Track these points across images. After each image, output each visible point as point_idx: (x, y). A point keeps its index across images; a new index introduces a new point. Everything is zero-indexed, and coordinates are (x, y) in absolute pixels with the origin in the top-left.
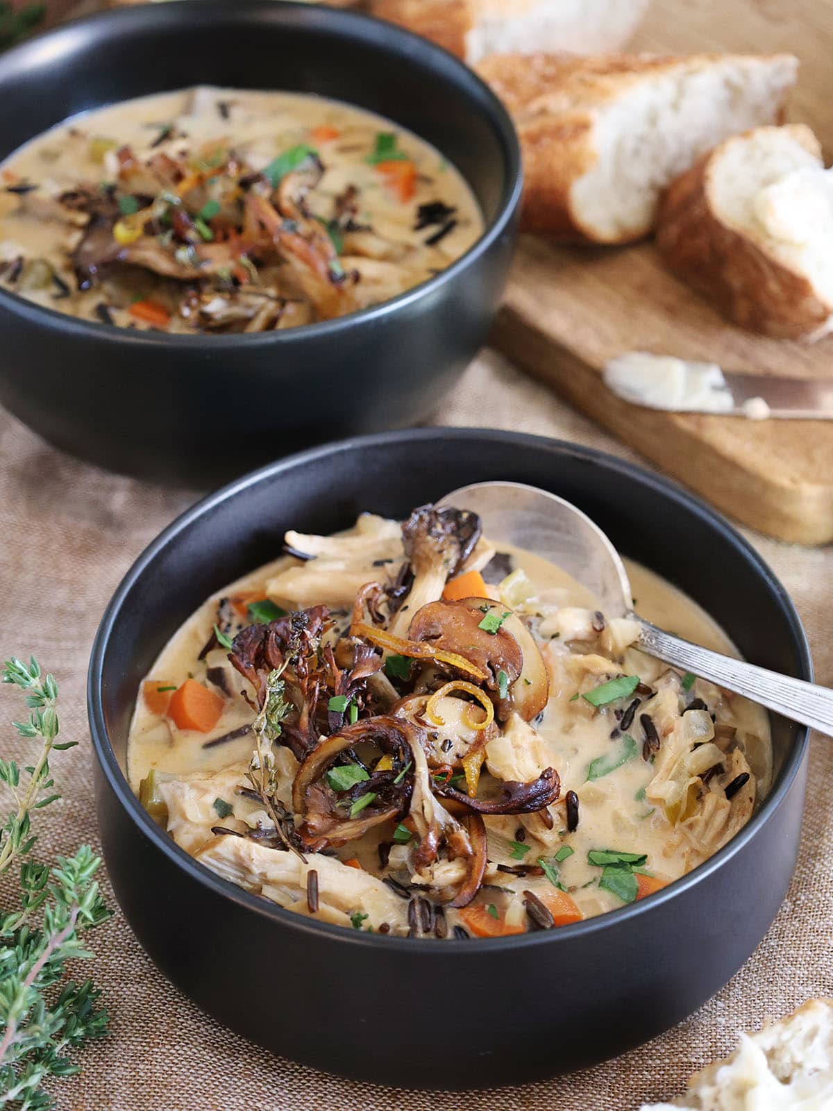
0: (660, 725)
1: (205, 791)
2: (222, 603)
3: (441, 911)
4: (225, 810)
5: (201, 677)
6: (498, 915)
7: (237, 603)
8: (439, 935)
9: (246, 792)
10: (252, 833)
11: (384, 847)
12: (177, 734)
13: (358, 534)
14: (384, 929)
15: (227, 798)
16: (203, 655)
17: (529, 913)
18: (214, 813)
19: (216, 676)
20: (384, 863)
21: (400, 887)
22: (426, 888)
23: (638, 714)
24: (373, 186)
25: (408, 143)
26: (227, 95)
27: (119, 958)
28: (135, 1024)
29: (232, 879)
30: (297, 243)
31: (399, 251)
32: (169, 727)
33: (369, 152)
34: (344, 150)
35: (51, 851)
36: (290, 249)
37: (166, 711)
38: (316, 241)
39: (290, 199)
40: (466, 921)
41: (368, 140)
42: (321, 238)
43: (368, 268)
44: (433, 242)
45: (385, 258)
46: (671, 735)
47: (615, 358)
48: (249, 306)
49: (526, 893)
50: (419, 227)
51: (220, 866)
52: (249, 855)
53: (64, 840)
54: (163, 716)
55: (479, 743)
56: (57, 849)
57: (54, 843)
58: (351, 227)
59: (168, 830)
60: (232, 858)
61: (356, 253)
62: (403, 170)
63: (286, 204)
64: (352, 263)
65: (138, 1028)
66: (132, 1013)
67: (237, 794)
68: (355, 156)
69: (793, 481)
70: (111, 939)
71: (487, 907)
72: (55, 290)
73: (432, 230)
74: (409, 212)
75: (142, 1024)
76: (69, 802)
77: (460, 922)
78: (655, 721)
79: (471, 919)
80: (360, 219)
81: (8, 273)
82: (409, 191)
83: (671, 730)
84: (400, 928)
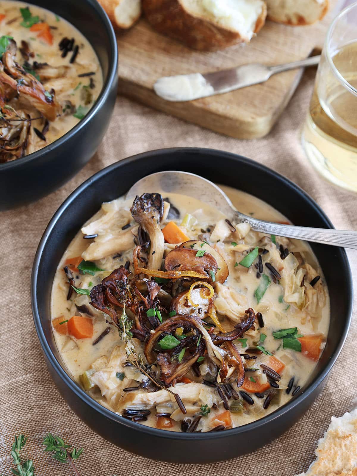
0: (277, 267)
1: (110, 372)
2: (65, 270)
3: (232, 388)
4: (122, 376)
5: (74, 309)
6: (256, 381)
7: (73, 267)
8: (235, 399)
10: (140, 386)
11: (196, 367)
12: (79, 342)
13: (105, 213)
14: (214, 407)
15: (120, 370)
16: (69, 297)
17: (268, 376)
18: (118, 380)
19: (84, 309)
20: (199, 375)
21: (210, 382)
23: (264, 264)
24: (33, 39)
25: (36, 11)
27: (88, 439)
28: (111, 469)
29: (141, 409)
30: (27, 89)
31: (62, 71)
32: (74, 341)
33: (21, 20)
34: (10, 23)
35: (36, 401)
36: (25, 93)
37: (67, 332)
38: (34, 85)
39: (13, 67)
40: (244, 388)
42: (36, 83)
43: (57, 85)
44: (73, 61)
45: (60, 76)
46: (283, 270)
47: (156, 82)
48: (16, 126)
49: (261, 366)
50: (64, 56)
51: (135, 406)
52: (148, 399)
53: (39, 393)
54: (67, 334)
55: (211, 303)
56: (38, 399)
57: (35, 397)
58: (37, 67)
59: (103, 396)
60: (141, 403)
61: (45, 80)
62: (44, 28)
63: (13, 71)
64: (49, 86)
65: (113, 471)
66: (107, 465)
67: (123, 367)
68: (17, 24)
69: (253, 118)
70: (80, 431)
71: (249, 379)
73: (70, 54)
74: (55, 47)
75: (114, 469)
76: (31, 374)
77: (241, 389)
78: (273, 265)
79: (246, 387)
80: (39, 61)
82: (50, 38)
83: (283, 268)
84: (220, 403)
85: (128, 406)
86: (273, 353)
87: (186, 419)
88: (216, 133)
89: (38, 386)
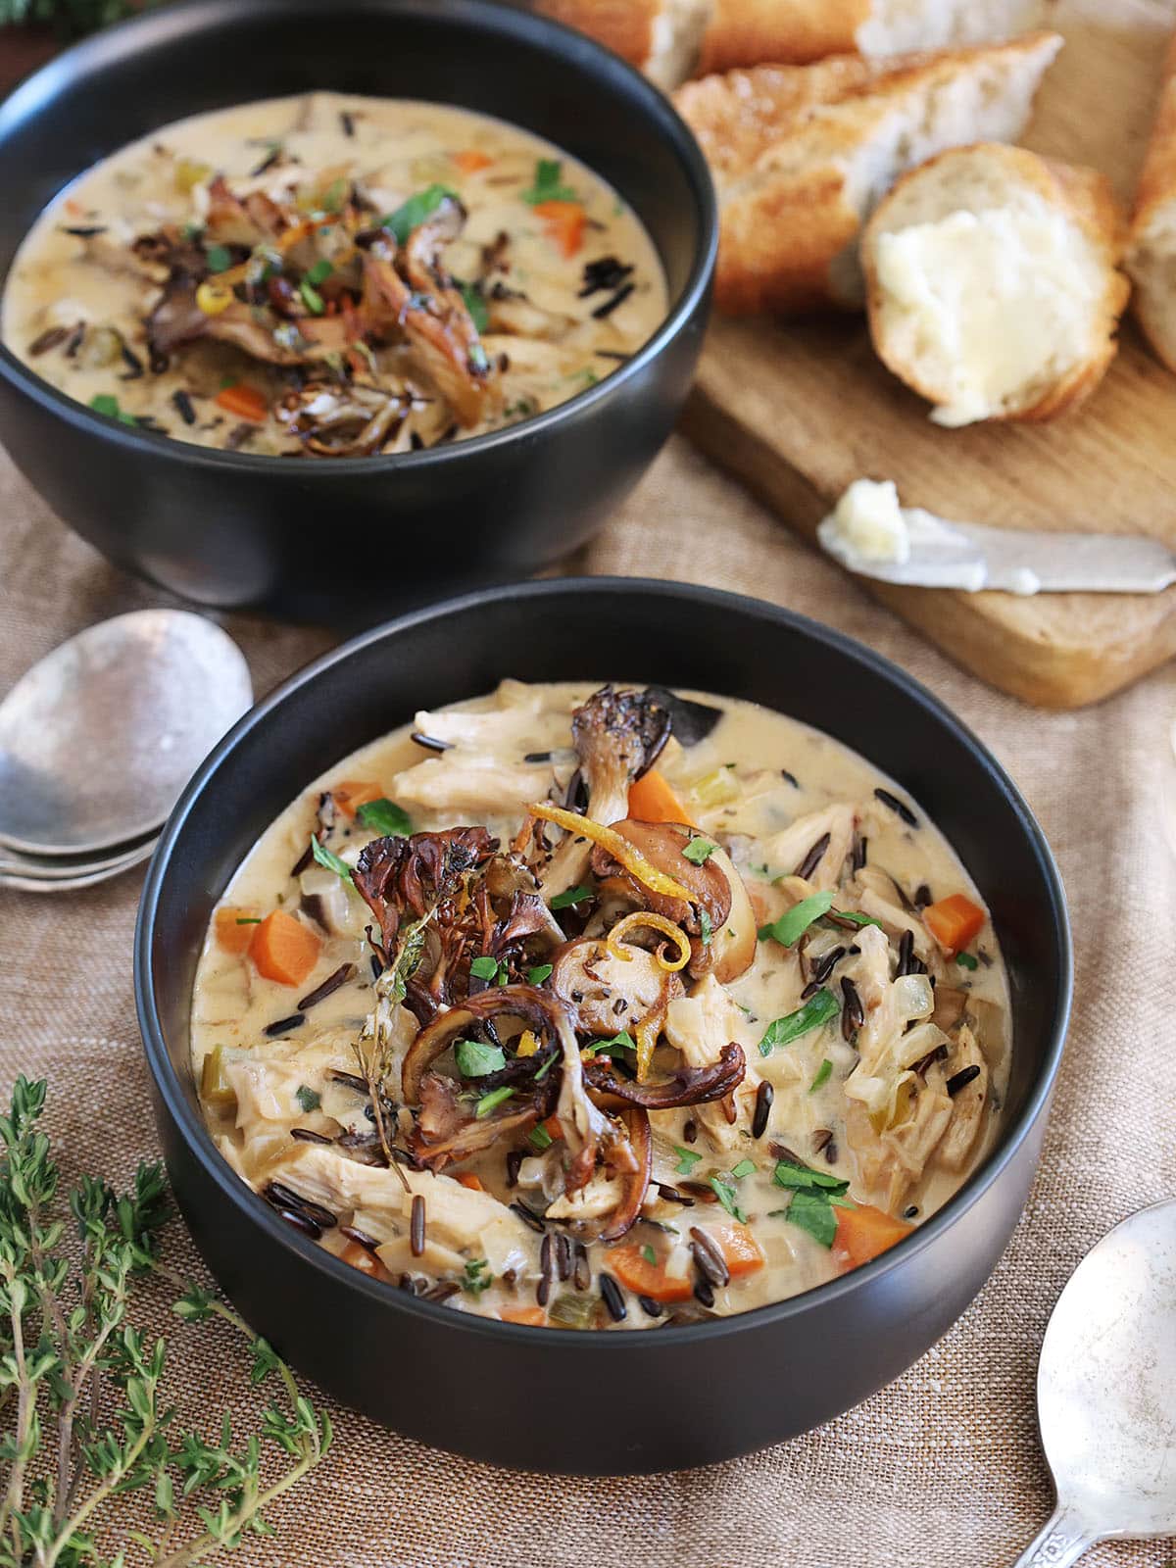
0: (864, 993)
1: (284, 1076)
2: (323, 800)
3: (582, 1252)
4: (311, 1101)
5: (293, 902)
6: (657, 1260)
7: (343, 799)
8: (579, 1286)
9: (340, 1077)
10: (343, 1139)
11: (514, 1159)
12: (259, 985)
13: (500, 707)
14: (508, 1278)
15: (313, 1084)
16: (297, 871)
17: (697, 1261)
18: (296, 1106)
19: (312, 906)
20: (512, 1182)
21: (531, 1214)
22: (566, 1221)
23: (837, 974)
24: (530, 234)
25: (577, 176)
26: (353, 104)
27: (178, 1265)
28: (193, 1365)
29: (315, 1200)
30: (430, 323)
31: (558, 327)
32: (247, 973)
33: (527, 185)
34: (496, 182)
35: (98, 1115)
36: (420, 331)
37: (246, 950)
38: (453, 321)
39: (421, 262)
40: (616, 1268)
41: (526, 169)
42: (459, 317)
43: (518, 350)
44: (602, 313)
45: (542, 336)
46: (878, 1009)
48: (364, 404)
49: (694, 1231)
50: (585, 294)
51: (300, 1184)
52: (338, 1176)
53: (115, 1100)
54: (243, 955)
56: (106, 1112)
57: (102, 1104)
58: (499, 294)
59: (237, 1127)
60: (316, 1176)
61: (505, 330)
62: (568, 216)
63: (415, 270)
64: (500, 345)
65: (197, 1372)
66: (191, 1349)
67: (327, 1079)
68: (511, 190)
70: (170, 1235)
71: (642, 1249)
72: (124, 368)
73: (602, 297)
74: (573, 271)
75: (203, 1367)
76: (123, 1046)
77: (608, 1269)
78: (859, 987)
79: (622, 1265)
80: (511, 282)
81: (65, 345)
82: (574, 244)
83: (880, 1004)
84: (529, 1276)
85: (280, 1174)
86: (751, 1220)
87: (417, 1276)
88: (943, 654)
89: (125, 1081)
